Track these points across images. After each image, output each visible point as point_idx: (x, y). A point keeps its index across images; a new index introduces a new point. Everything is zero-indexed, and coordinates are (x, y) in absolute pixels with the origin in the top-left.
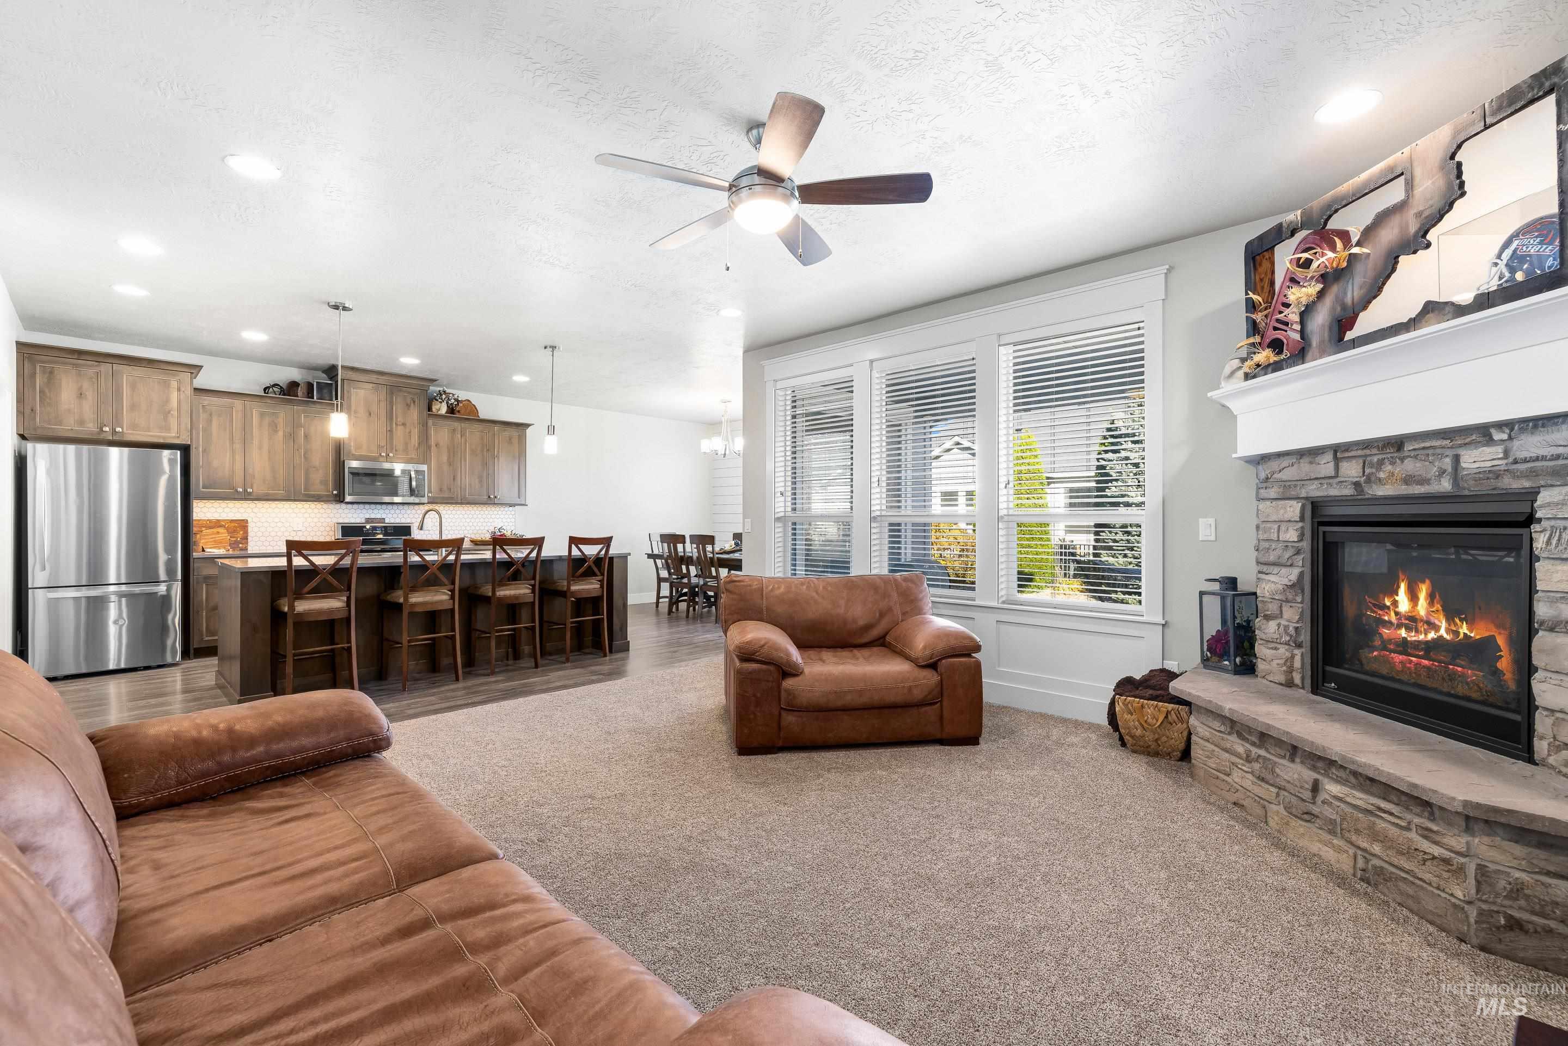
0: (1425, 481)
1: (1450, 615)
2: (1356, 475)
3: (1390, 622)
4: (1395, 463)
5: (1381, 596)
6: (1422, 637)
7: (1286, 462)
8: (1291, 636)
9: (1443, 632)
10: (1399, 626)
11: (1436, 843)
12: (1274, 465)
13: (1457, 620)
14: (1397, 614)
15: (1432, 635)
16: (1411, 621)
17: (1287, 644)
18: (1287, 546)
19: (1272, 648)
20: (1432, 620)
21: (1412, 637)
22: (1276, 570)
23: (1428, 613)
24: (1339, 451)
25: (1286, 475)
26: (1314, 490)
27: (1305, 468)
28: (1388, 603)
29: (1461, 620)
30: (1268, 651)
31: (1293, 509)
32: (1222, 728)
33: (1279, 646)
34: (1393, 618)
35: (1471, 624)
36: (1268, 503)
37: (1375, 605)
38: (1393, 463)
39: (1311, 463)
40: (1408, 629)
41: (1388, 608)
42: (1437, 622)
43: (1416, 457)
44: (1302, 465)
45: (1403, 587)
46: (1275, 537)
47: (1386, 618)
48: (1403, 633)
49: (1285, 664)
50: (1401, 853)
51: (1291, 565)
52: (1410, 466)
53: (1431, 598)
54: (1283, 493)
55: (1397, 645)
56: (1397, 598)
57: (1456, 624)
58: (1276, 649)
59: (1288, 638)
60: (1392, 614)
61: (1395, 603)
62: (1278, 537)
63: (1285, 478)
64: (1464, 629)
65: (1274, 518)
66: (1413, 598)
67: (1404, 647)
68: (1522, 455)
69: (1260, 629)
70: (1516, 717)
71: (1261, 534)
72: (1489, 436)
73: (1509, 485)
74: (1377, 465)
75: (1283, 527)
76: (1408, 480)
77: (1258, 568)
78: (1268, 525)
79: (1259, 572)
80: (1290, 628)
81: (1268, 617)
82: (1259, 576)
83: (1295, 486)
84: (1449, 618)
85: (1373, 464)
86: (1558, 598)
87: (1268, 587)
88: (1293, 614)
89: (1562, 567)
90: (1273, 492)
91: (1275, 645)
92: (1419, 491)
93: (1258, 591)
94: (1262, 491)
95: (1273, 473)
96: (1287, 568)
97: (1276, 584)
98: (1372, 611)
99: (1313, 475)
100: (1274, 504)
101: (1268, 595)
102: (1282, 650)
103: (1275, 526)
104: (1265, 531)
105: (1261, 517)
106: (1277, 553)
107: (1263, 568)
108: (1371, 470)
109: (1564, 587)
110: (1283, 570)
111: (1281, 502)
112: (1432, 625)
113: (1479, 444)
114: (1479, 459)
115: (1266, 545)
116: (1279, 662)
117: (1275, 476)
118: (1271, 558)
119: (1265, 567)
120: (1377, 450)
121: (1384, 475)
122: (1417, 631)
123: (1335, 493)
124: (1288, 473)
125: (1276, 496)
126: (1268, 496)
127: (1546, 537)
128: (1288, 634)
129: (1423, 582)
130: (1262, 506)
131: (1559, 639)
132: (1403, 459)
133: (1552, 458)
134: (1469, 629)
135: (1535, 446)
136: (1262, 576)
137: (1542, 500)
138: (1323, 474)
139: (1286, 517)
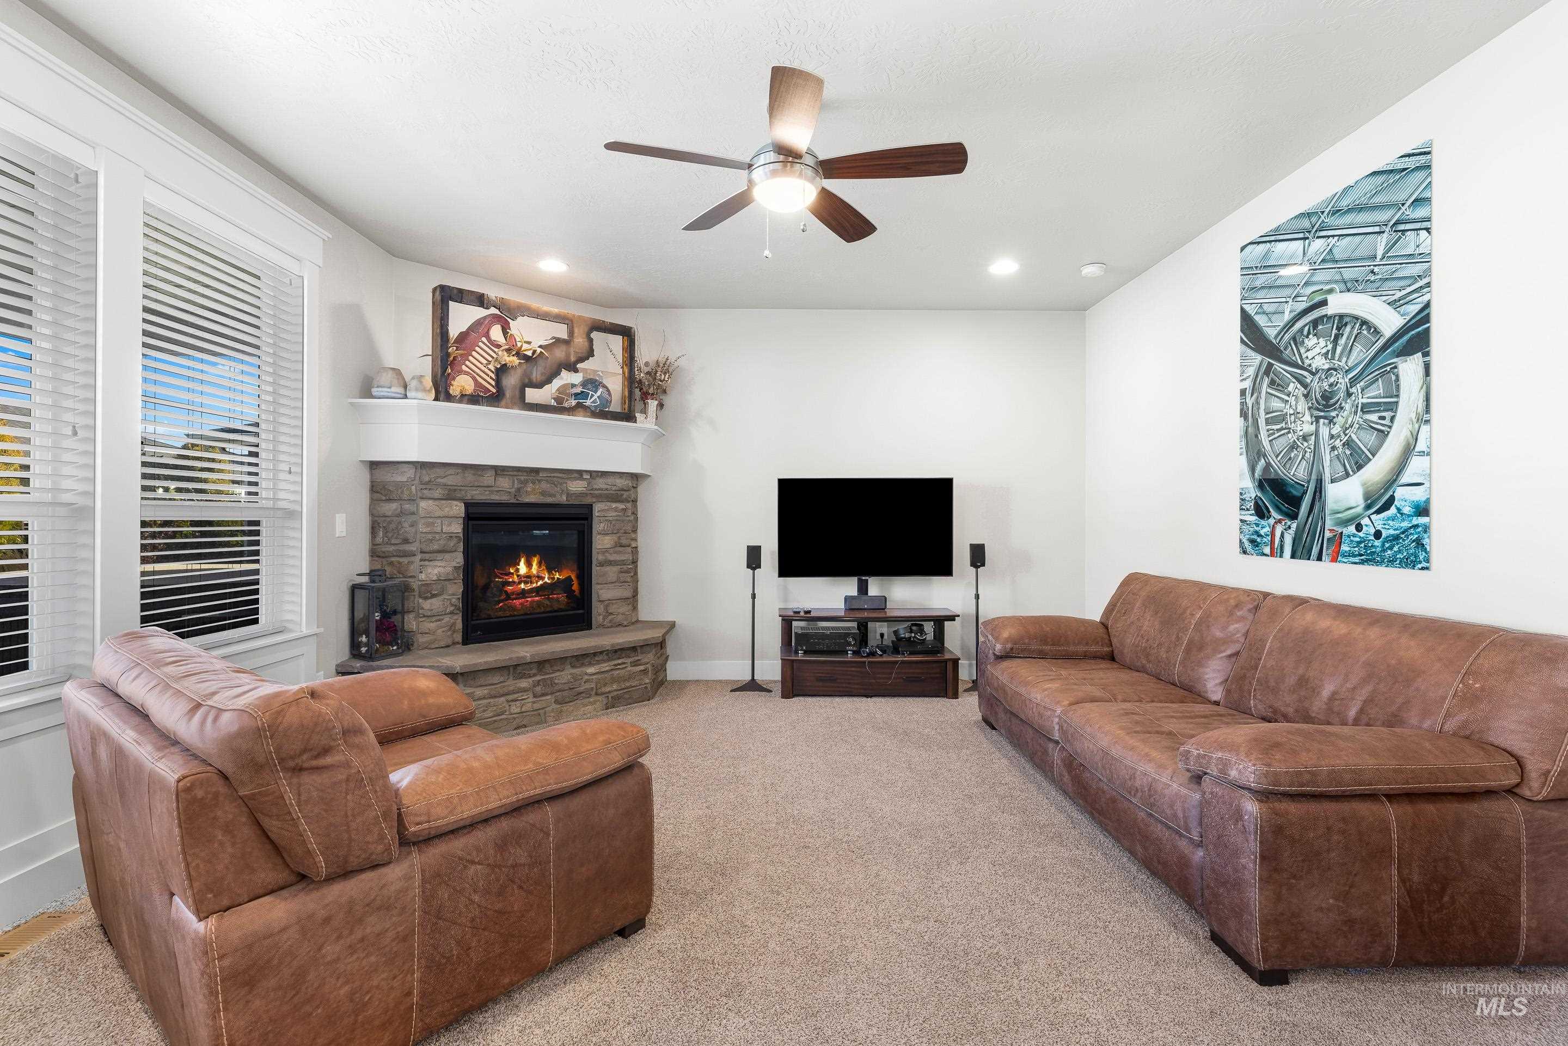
0: (553, 496)
1: (550, 570)
2: (508, 487)
3: (514, 582)
5: (508, 567)
6: (534, 585)
7: (451, 471)
8: (456, 606)
9: (546, 580)
10: (520, 583)
11: (640, 665)
12: (440, 471)
13: (554, 572)
14: (518, 576)
15: (540, 583)
16: (528, 578)
17: (452, 613)
18: (452, 537)
19: (436, 621)
20: (540, 574)
21: (529, 587)
22: (440, 556)
23: (538, 572)
24: (499, 471)
25: (450, 481)
26: (478, 495)
27: (470, 477)
28: (512, 571)
30: (432, 624)
31: (458, 509)
32: (502, 679)
33: (441, 617)
34: (516, 579)
35: (560, 572)
36: (430, 502)
37: (501, 574)
38: (534, 483)
39: (474, 474)
40: (526, 583)
41: (512, 574)
42: (542, 575)
43: (548, 481)
44: (466, 475)
45: (523, 560)
46: (439, 529)
47: (511, 580)
48: (522, 586)
49: (450, 630)
50: (625, 681)
51: (455, 551)
52: (545, 486)
53: (540, 564)
54: (448, 494)
55: (518, 594)
56: (519, 567)
57: (553, 575)
58: (439, 620)
59: (453, 608)
60: (515, 576)
61: (517, 570)
62: (442, 530)
63: (450, 483)
64: (557, 576)
65: (437, 514)
66: (529, 565)
67: (523, 593)
68: (595, 487)
69: (422, 608)
70: (581, 611)
71: (422, 528)
72: (582, 475)
73: (588, 500)
74: (525, 483)
75: (446, 522)
76: (543, 493)
77: (419, 556)
78: (431, 520)
79: (421, 560)
80: (454, 600)
81: (434, 596)
82: (422, 563)
83: (460, 490)
84: (550, 571)
85: (521, 482)
86: (605, 551)
87: (436, 571)
88: (457, 589)
89: (607, 538)
90: (437, 493)
91: (439, 617)
92: (549, 500)
93: (423, 576)
94: (425, 491)
95: (438, 477)
96: (451, 554)
97: (444, 567)
98: (501, 578)
99: (476, 484)
100: (437, 503)
101: (435, 578)
102: (447, 619)
103: (439, 521)
104: (428, 525)
105: (422, 513)
106: (442, 542)
107: (427, 556)
108: (520, 486)
109: (608, 546)
110: (447, 556)
111: (444, 502)
112: (540, 578)
113: (576, 479)
114: (576, 486)
115: (430, 536)
116: (444, 629)
117: (439, 480)
118: (436, 547)
119: (429, 555)
120: (525, 474)
121: (529, 489)
122: (531, 583)
123: (496, 498)
124: (453, 480)
125: (440, 496)
126: (432, 496)
127: (602, 525)
128: (452, 605)
129: (535, 556)
130: (423, 504)
131: (607, 569)
132: (539, 481)
133: (607, 489)
134: (560, 575)
135: (600, 483)
136: (427, 563)
137: (598, 508)
138: (486, 484)
139: (451, 513)
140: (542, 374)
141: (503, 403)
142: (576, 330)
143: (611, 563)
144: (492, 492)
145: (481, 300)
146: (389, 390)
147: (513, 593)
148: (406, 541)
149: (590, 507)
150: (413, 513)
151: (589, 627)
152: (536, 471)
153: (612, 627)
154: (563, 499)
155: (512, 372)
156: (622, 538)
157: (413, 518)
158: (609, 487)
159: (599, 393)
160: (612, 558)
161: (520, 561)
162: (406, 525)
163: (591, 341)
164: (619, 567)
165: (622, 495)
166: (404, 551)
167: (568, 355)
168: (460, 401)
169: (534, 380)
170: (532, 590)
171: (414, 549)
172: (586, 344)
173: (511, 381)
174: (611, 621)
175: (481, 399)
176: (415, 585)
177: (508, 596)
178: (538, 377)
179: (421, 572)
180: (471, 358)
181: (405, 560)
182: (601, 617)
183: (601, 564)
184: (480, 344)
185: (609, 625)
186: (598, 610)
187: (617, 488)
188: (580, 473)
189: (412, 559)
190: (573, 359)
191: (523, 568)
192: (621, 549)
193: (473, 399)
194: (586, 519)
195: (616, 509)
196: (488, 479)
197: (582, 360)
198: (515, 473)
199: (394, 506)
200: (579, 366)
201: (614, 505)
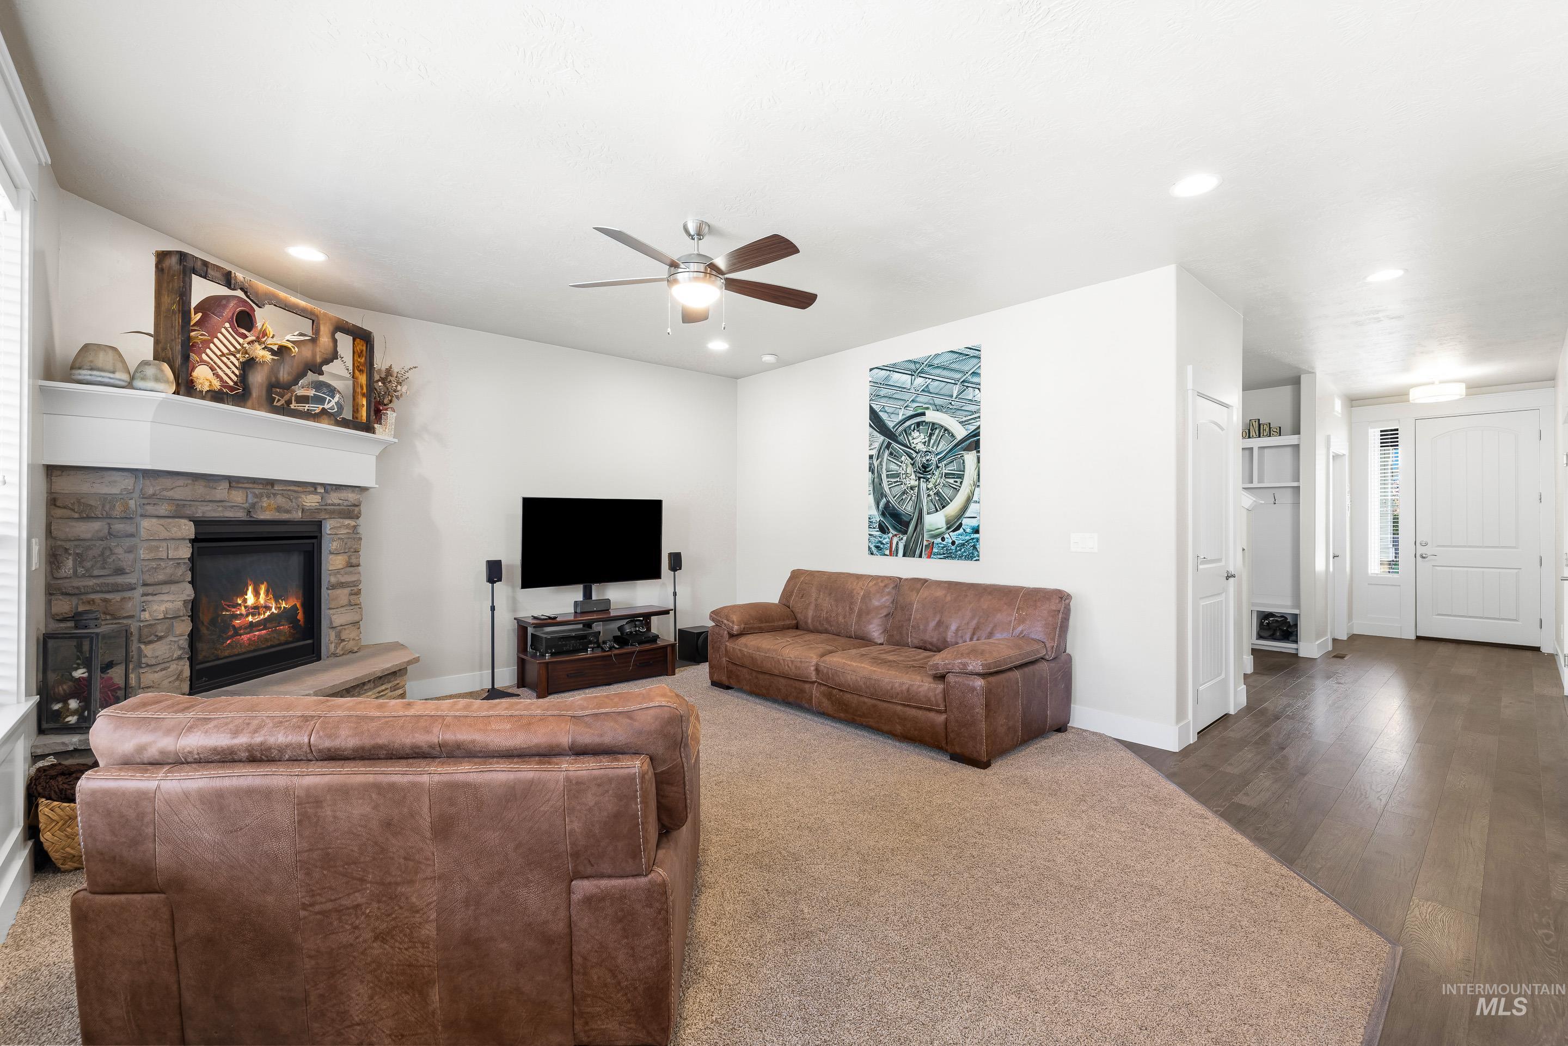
0: (288, 511)
1: (277, 599)
2: (242, 502)
3: (241, 615)
4: (270, 497)
5: (235, 598)
6: (262, 617)
7: (181, 482)
9: (273, 610)
10: (247, 615)
12: (168, 482)
13: (280, 601)
14: (246, 607)
15: (268, 613)
16: (256, 609)
17: (178, 658)
18: (179, 564)
19: (162, 670)
20: (268, 604)
21: (256, 619)
22: (165, 589)
23: (266, 601)
24: (233, 482)
25: (179, 494)
26: (210, 512)
27: (200, 489)
28: (239, 601)
29: (282, 601)
30: (156, 675)
31: (189, 530)
33: (168, 665)
34: (243, 610)
35: (286, 600)
36: (154, 520)
37: (228, 606)
38: (268, 497)
39: (205, 486)
40: (253, 615)
41: (240, 605)
42: (270, 605)
43: (282, 495)
44: (197, 487)
45: (250, 588)
46: (164, 555)
47: (238, 612)
48: (250, 619)
49: (177, 678)
51: (183, 582)
52: (280, 500)
53: (267, 592)
54: (175, 511)
55: (246, 628)
56: (246, 597)
57: (280, 603)
58: (165, 669)
59: (180, 652)
60: (243, 608)
61: (245, 601)
62: (167, 556)
63: (177, 497)
64: (284, 605)
65: (162, 536)
66: (257, 594)
67: (250, 628)
68: (329, 502)
69: (146, 656)
70: (310, 641)
71: (143, 554)
72: (316, 489)
73: (322, 516)
74: (259, 496)
75: (172, 545)
76: (279, 509)
77: (140, 590)
78: (153, 543)
79: (144, 595)
80: (181, 642)
81: (160, 638)
82: (145, 598)
83: (190, 506)
84: (277, 601)
85: (256, 496)
86: (337, 572)
87: (163, 608)
88: (185, 627)
89: (340, 557)
90: (163, 509)
91: (163, 666)
92: (285, 517)
93: (145, 615)
94: (148, 507)
95: (164, 489)
96: (177, 585)
97: (173, 602)
98: (227, 611)
99: (208, 498)
100: (162, 521)
101: (161, 616)
102: (173, 667)
103: (164, 544)
104: (151, 549)
105: (143, 534)
106: (168, 571)
107: (150, 589)
108: (255, 500)
109: (340, 566)
110: (173, 588)
111: (170, 520)
112: (268, 608)
113: (311, 493)
114: (311, 501)
115: (154, 564)
116: (170, 679)
117: (165, 493)
118: (161, 577)
119: (152, 587)
120: (261, 486)
121: (265, 505)
122: (259, 614)
123: (230, 514)
124: (182, 492)
125: (166, 513)
126: (156, 513)
127: (335, 544)
128: (180, 648)
129: (263, 583)
130: (145, 523)
131: (339, 591)
132: (275, 495)
133: (339, 505)
134: (286, 604)
135: (334, 498)
136: (150, 598)
137: (329, 526)
138: (218, 497)
139: (179, 535)
140: (289, 374)
141: (249, 403)
142: (322, 328)
143: (342, 585)
144: (225, 507)
145: (228, 280)
146: (111, 375)
147: (240, 628)
148: (120, 571)
149: (319, 524)
150: (132, 535)
151: (319, 658)
152: (271, 483)
153: (343, 654)
154: (297, 515)
155: (259, 368)
156: (353, 557)
157: (128, 542)
158: (341, 502)
159: (336, 399)
160: (343, 580)
161: (247, 589)
162: (119, 550)
163: (335, 341)
164: (349, 589)
165: (354, 510)
166: (116, 585)
167: (314, 355)
168: (203, 398)
169: (281, 379)
170: (259, 623)
171: (134, 581)
172: (331, 345)
173: (258, 379)
174: (343, 649)
175: (225, 396)
176: (134, 626)
177: (237, 631)
178: (285, 376)
179: (144, 610)
180: (212, 346)
181: (116, 597)
182: (333, 645)
183: (333, 587)
184: (223, 330)
185: (341, 653)
186: (328, 638)
187: (349, 504)
188: (314, 485)
189: (127, 594)
190: (319, 360)
191: (250, 599)
192: (352, 569)
193: (217, 396)
194: (315, 537)
195: (347, 526)
196: (221, 492)
197: (327, 361)
198: (251, 486)
199: (96, 526)
200: (324, 368)
201: (347, 522)
